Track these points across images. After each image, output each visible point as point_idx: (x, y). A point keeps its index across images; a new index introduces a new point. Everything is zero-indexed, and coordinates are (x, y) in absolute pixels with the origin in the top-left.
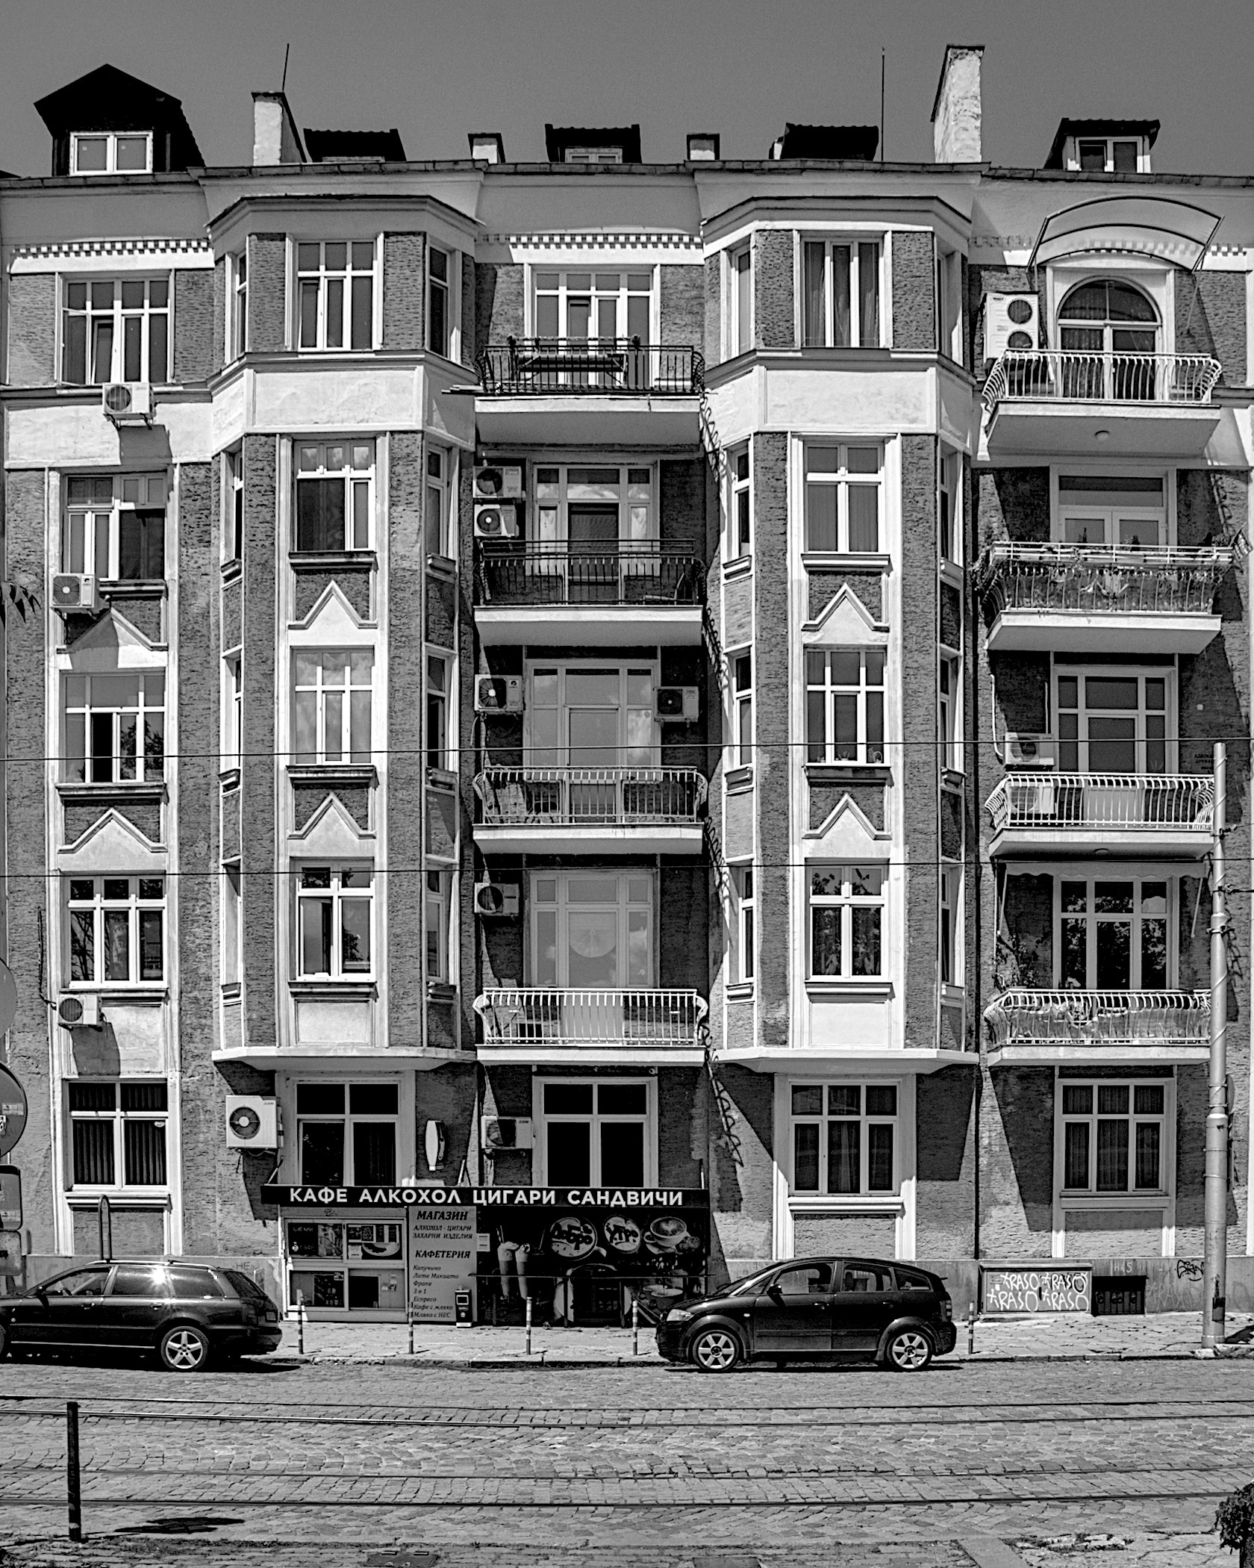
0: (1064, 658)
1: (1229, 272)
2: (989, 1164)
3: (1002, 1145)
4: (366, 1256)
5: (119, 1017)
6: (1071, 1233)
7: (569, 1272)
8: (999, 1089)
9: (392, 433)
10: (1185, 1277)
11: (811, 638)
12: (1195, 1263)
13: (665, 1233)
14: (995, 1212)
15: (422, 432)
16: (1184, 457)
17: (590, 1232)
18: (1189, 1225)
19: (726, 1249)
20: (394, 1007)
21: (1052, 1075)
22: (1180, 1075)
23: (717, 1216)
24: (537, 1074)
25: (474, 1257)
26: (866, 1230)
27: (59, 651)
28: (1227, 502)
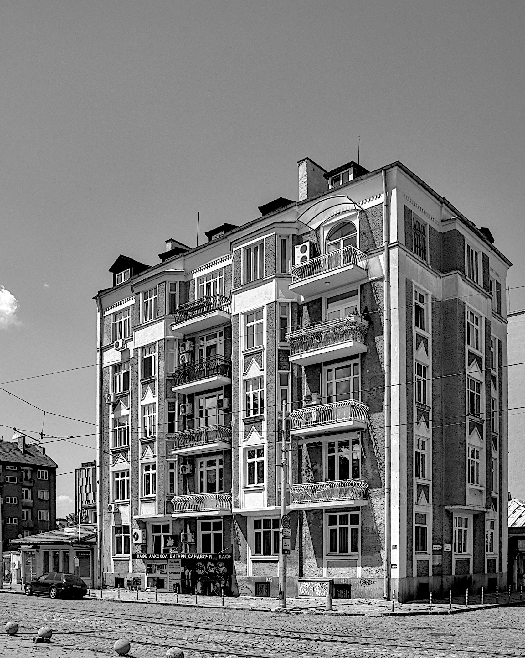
0: (326, 364)
1: (377, 205)
2: (305, 544)
3: (309, 538)
4: (161, 573)
5: (121, 508)
6: (329, 568)
7: (200, 579)
8: (308, 518)
9: (159, 341)
10: (363, 586)
11: (245, 378)
12: (367, 581)
13: (220, 567)
14: (307, 561)
15: (164, 339)
16: (361, 280)
17: (204, 566)
18: (366, 566)
19: (237, 572)
20: (159, 503)
21: (322, 513)
22: (362, 510)
23: (235, 562)
24: (198, 520)
25: (180, 573)
26: (270, 567)
27: (112, 413)
28: (377, 291)
